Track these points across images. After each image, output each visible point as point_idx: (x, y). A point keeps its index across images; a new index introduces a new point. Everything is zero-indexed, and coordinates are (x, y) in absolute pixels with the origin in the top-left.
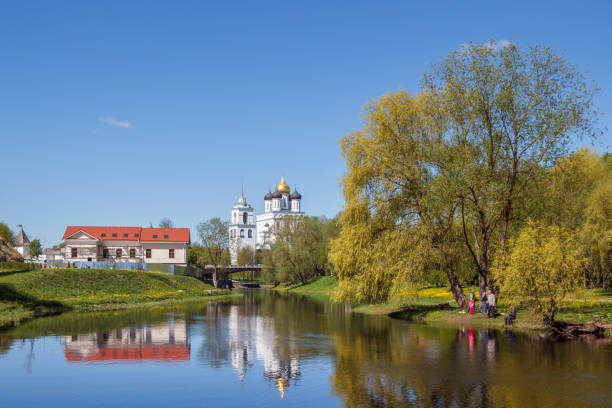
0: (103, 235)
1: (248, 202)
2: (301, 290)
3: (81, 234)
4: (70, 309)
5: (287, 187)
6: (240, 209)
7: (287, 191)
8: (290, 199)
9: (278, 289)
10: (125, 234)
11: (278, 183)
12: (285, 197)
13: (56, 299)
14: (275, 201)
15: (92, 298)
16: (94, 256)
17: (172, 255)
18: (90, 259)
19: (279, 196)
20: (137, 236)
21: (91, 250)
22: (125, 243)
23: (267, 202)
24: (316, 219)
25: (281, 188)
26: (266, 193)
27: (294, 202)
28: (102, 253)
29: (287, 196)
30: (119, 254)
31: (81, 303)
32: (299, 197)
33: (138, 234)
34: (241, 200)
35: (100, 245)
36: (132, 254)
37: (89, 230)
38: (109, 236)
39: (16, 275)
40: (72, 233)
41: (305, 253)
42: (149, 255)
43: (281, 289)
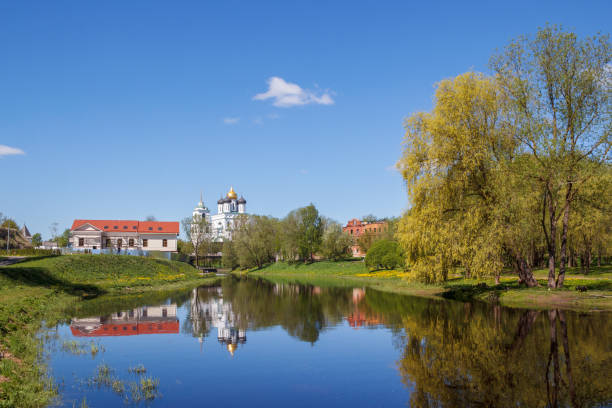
0: (106, 227)
1: (206, 206)
2: (257, 274)
3: (88, 226)
4: (105, 292)
5: (236, 195)
6: (200, 211)
7: (235, 198)
8: (238, 203)
9: (234, 272)
10: (125, 226)
11: (228, 191)
12: (233, 202)
13: (89, 282)
14: (226, 205)
15: (121, 281)
16: (98, 245)
17: (165, 244)
18: (95, 248)
19: (230, 201)
20: (135, 228)
21: (96, 240)
22: (125, 234)
23: (220, 206)
24: (265, 218)
25: (230, 195)
26: (219, 199)
27: (241, 206)
28: (105, 242)
29: (235, 201)
30: (120, 243)
31: (115, 287)
32: (244, 202)
33: (136, 226)
34: (200, 204)
35: (103, 236)
36: (131, 243)
37: (95, 223)
38: (111, 228)
39: (46, 260)
40: (79, 225)
41: (261, 244)
42: (145, 244)
43: (239, 272)
